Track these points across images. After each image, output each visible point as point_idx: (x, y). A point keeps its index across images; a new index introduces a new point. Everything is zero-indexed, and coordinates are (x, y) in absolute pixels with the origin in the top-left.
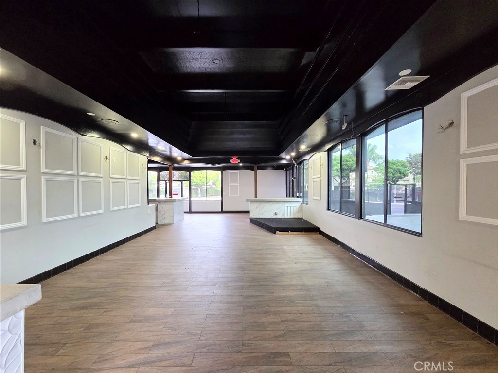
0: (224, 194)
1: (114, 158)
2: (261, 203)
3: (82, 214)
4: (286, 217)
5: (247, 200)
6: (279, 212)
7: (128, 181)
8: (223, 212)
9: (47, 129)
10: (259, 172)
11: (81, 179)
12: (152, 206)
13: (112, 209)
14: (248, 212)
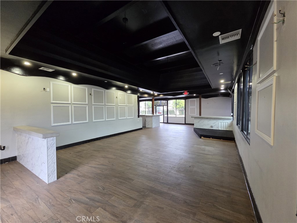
0: (186, 113)
1: (120, 97)
2: (201, 119)
3: (107, 120)
4: (220, 129)
5: (192, 117)
6: (214, 126)
7: (127, 107)
8: (185, 124)
9: (94, 89)
10: (202, 99)
11: (106, 106)
12: (141, 118)
13: (119, 118)
14: (193, 124)
